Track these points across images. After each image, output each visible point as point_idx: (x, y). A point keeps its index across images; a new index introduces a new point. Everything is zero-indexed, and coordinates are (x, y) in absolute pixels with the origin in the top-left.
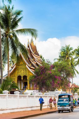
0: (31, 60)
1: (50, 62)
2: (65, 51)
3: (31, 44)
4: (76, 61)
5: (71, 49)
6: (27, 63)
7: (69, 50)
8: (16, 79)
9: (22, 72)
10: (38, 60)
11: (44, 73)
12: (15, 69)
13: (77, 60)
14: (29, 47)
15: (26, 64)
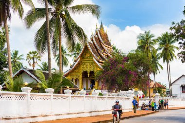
0: (101, 51)
1: (124, 53)
2: (144, 39)
3: (100, 31)
4: (160, 53)
5: (152, 36)
6: (95, 55)
7: (150, 38)
8: (81, 76)
9: (89, 66)
10: (109, 52)
11: (115, 67)
12: (79, 63)
13: (160, 51)
14: (97, 34)
15: (93, 56)
